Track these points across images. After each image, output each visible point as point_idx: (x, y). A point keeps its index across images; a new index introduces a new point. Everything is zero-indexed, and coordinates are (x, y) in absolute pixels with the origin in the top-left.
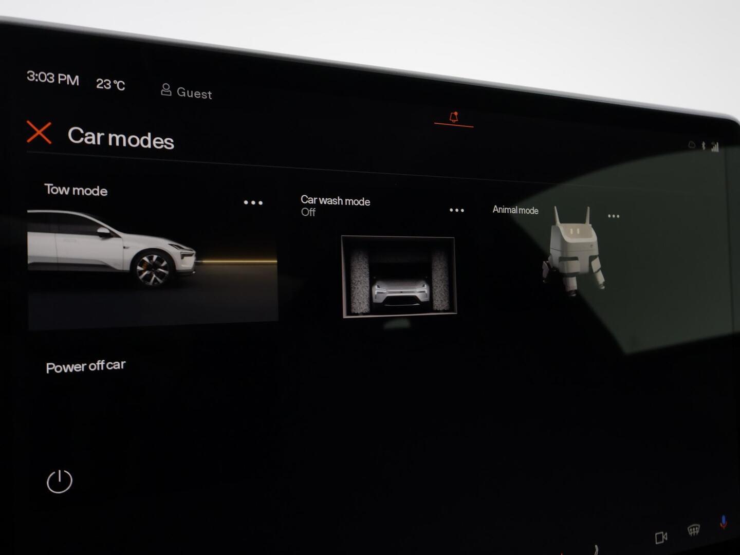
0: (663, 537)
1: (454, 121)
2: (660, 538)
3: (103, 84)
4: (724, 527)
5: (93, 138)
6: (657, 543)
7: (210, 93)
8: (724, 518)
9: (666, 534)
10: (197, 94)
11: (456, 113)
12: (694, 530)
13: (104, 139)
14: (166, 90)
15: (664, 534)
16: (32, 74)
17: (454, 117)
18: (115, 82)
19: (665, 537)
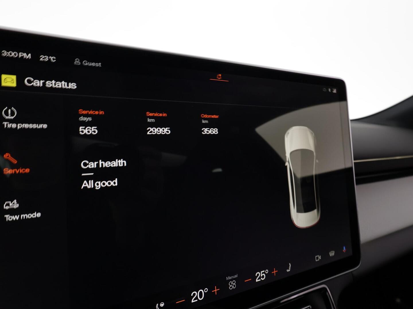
0: (319, 258)
1: (219, 78)
2: (317, 258)
3: (44, 58)
4: (345, 252)
5: (38, 83)
6: (316, 260)
7: (100, 64)
8: (344, 248)
9: (320, 256)
10: (93, 64)
11: (220, 75)
12: (332, 254)
13: (44, 84)
14: (77, 62)
15: (319, 256)
16: (5, 52)
17: (219, 77)
18: (50, 57)
19: (320, 257)
